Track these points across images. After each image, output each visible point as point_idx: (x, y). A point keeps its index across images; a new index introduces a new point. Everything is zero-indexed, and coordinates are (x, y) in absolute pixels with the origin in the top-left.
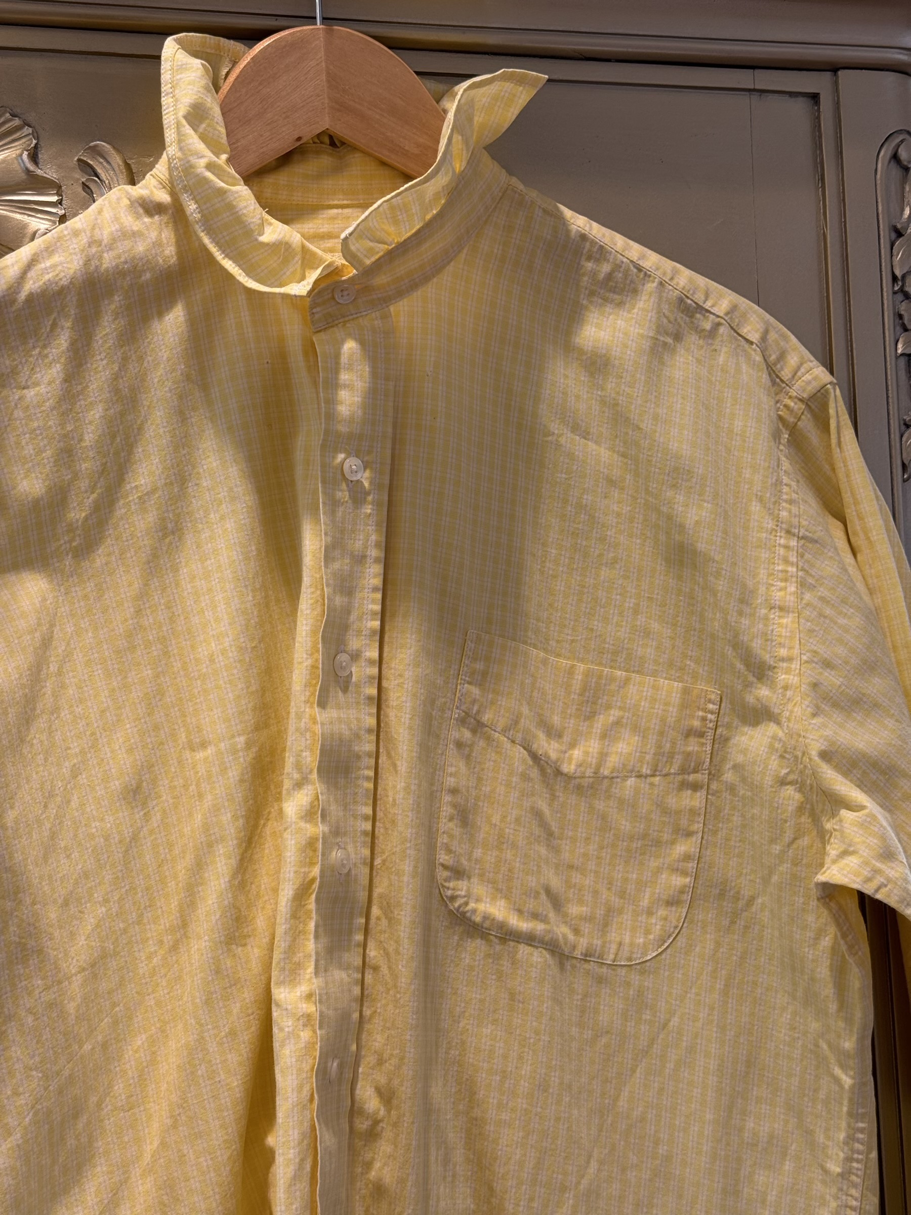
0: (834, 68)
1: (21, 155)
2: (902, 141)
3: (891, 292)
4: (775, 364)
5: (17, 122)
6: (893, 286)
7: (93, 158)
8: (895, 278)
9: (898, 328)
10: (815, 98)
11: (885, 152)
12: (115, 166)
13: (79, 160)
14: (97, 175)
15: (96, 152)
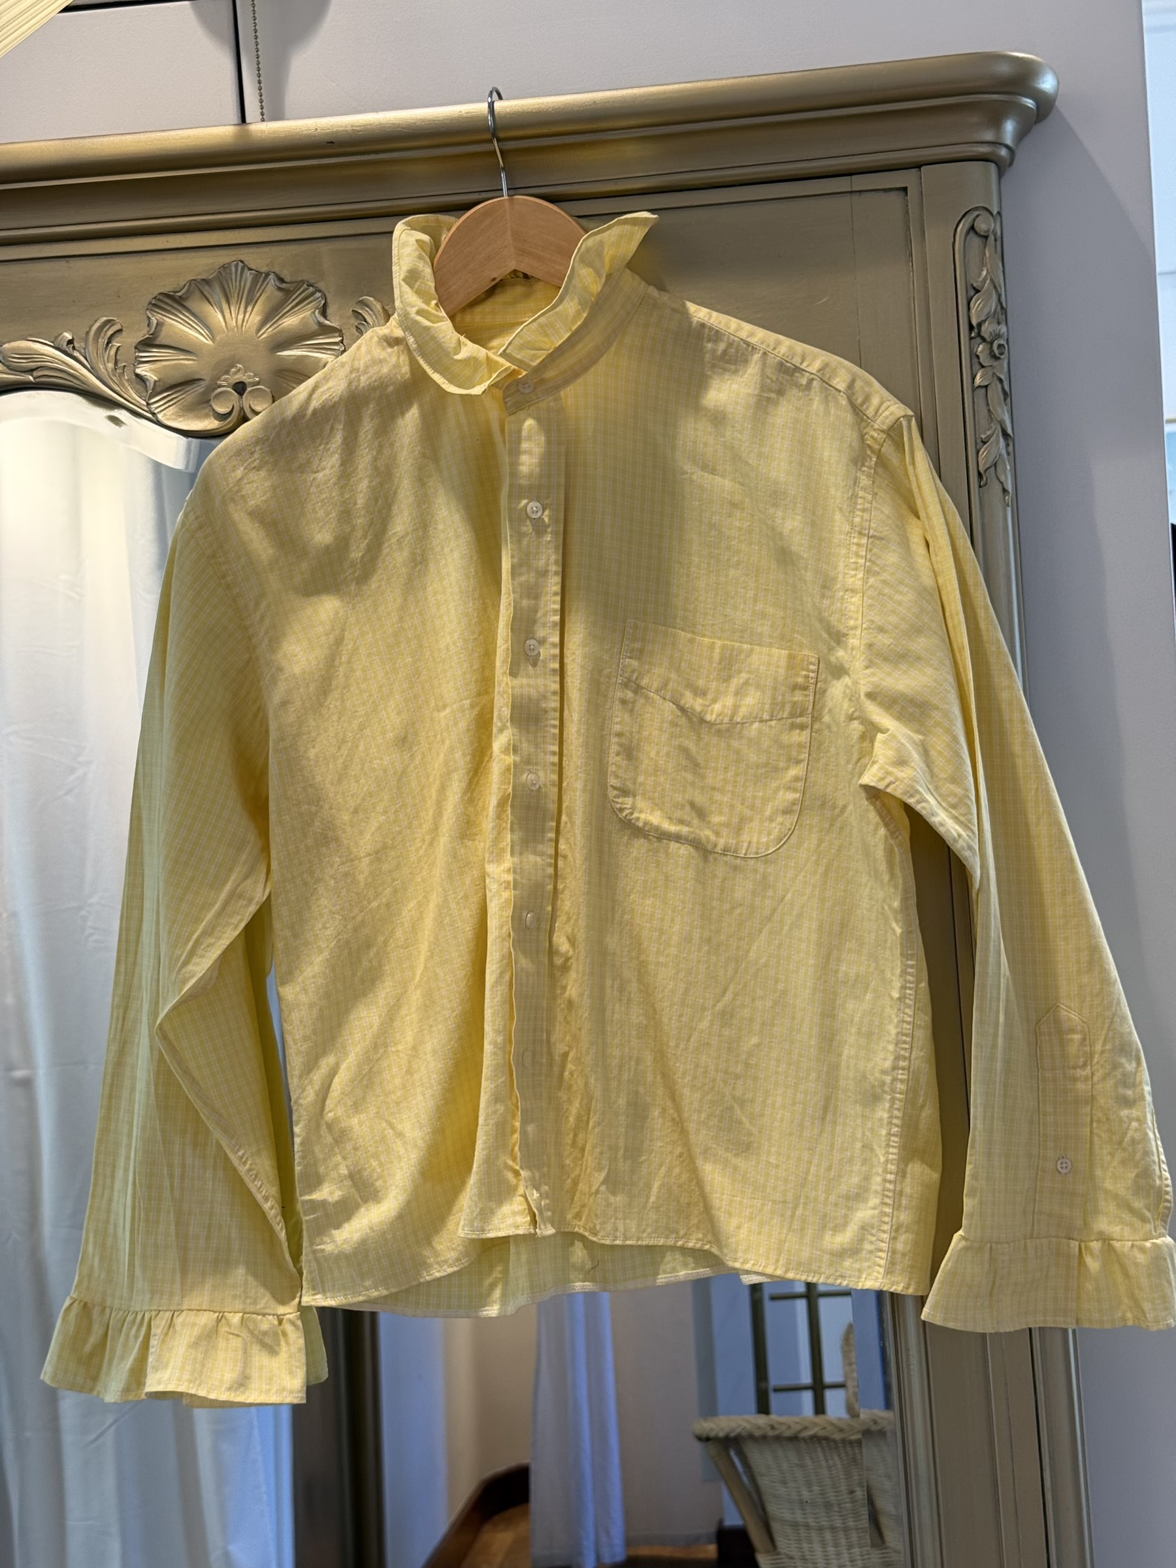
0: (918, 166)
1: (314, 313)
2: (978, 216)
3: (967, 339)
4: (862, 405)
5: (311, 289)
6: (970, 333)
7: (362, 309)
8: (971, 327)
9: (976, 366)
10: (905, 189)
11: (964, 225)
12: (376, 311)
13: (353, 311)
14: (366, 321)
15: (364, 304)
